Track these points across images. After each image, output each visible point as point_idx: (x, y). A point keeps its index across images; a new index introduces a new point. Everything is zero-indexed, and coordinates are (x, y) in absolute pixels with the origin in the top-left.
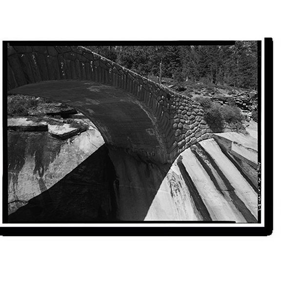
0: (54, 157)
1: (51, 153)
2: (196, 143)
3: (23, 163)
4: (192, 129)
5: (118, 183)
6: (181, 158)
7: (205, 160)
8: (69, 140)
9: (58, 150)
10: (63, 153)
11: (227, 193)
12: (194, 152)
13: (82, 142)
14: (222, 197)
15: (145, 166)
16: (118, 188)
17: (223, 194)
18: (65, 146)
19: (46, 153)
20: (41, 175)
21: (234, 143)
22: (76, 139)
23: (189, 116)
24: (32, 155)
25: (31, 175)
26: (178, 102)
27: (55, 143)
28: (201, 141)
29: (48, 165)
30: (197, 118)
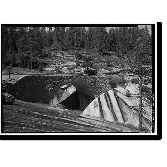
0: (62, 96)
1: (61, 94)
2: (106, 91)
3: (54, 97)
4: (105, 87)
5: (80, 104)
6: (100, 96)
7: (107, 97)
8: (66, 90)
9: (62, 93)
10: (64, 94)
11: (110, 107)
12: (105, 94)
13: (70, 91)
14: (108, 109)
15: (88, 99)
16: (80, 105)
17: (109, 108)
18: (65, 92)
19: (59, 94)
20: (59, 101)
21: (119, 92)
22: (68, 89)
23: (103, 83)
24: (55, 95)
25: (56, 101)
26: (99, 79)
27: (62, 91)
28: (108, 90)
29: (60, 98)
30: (107, 83)
